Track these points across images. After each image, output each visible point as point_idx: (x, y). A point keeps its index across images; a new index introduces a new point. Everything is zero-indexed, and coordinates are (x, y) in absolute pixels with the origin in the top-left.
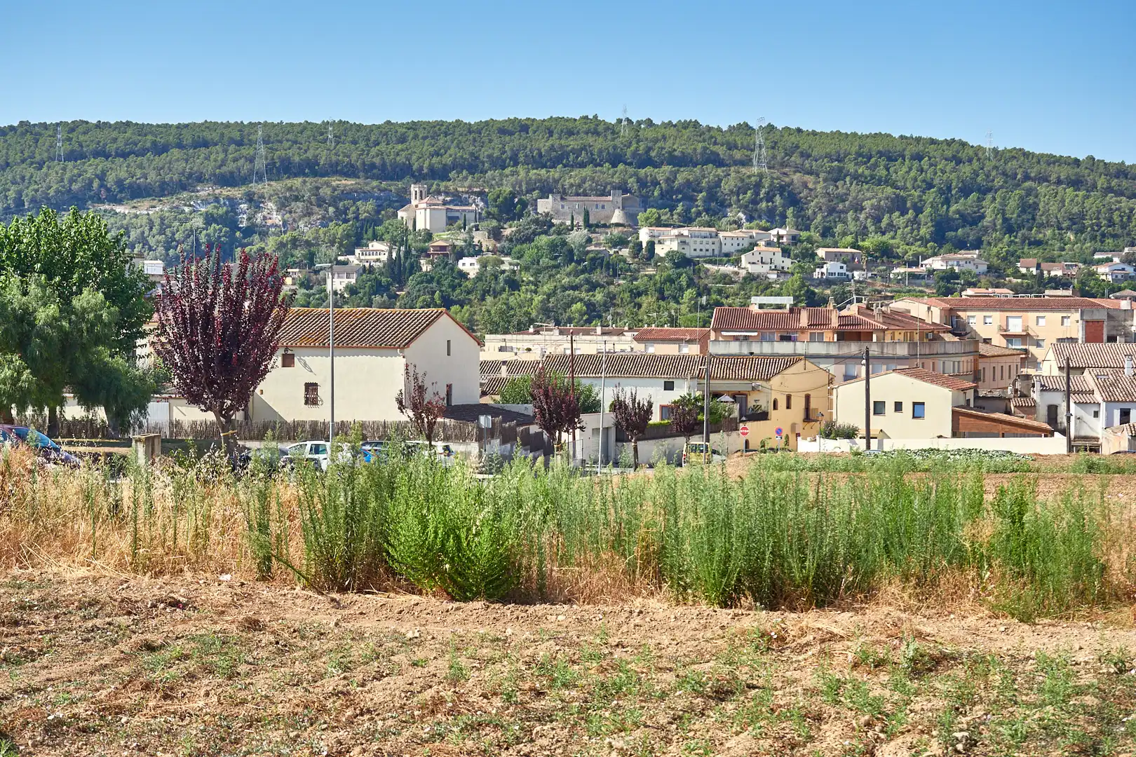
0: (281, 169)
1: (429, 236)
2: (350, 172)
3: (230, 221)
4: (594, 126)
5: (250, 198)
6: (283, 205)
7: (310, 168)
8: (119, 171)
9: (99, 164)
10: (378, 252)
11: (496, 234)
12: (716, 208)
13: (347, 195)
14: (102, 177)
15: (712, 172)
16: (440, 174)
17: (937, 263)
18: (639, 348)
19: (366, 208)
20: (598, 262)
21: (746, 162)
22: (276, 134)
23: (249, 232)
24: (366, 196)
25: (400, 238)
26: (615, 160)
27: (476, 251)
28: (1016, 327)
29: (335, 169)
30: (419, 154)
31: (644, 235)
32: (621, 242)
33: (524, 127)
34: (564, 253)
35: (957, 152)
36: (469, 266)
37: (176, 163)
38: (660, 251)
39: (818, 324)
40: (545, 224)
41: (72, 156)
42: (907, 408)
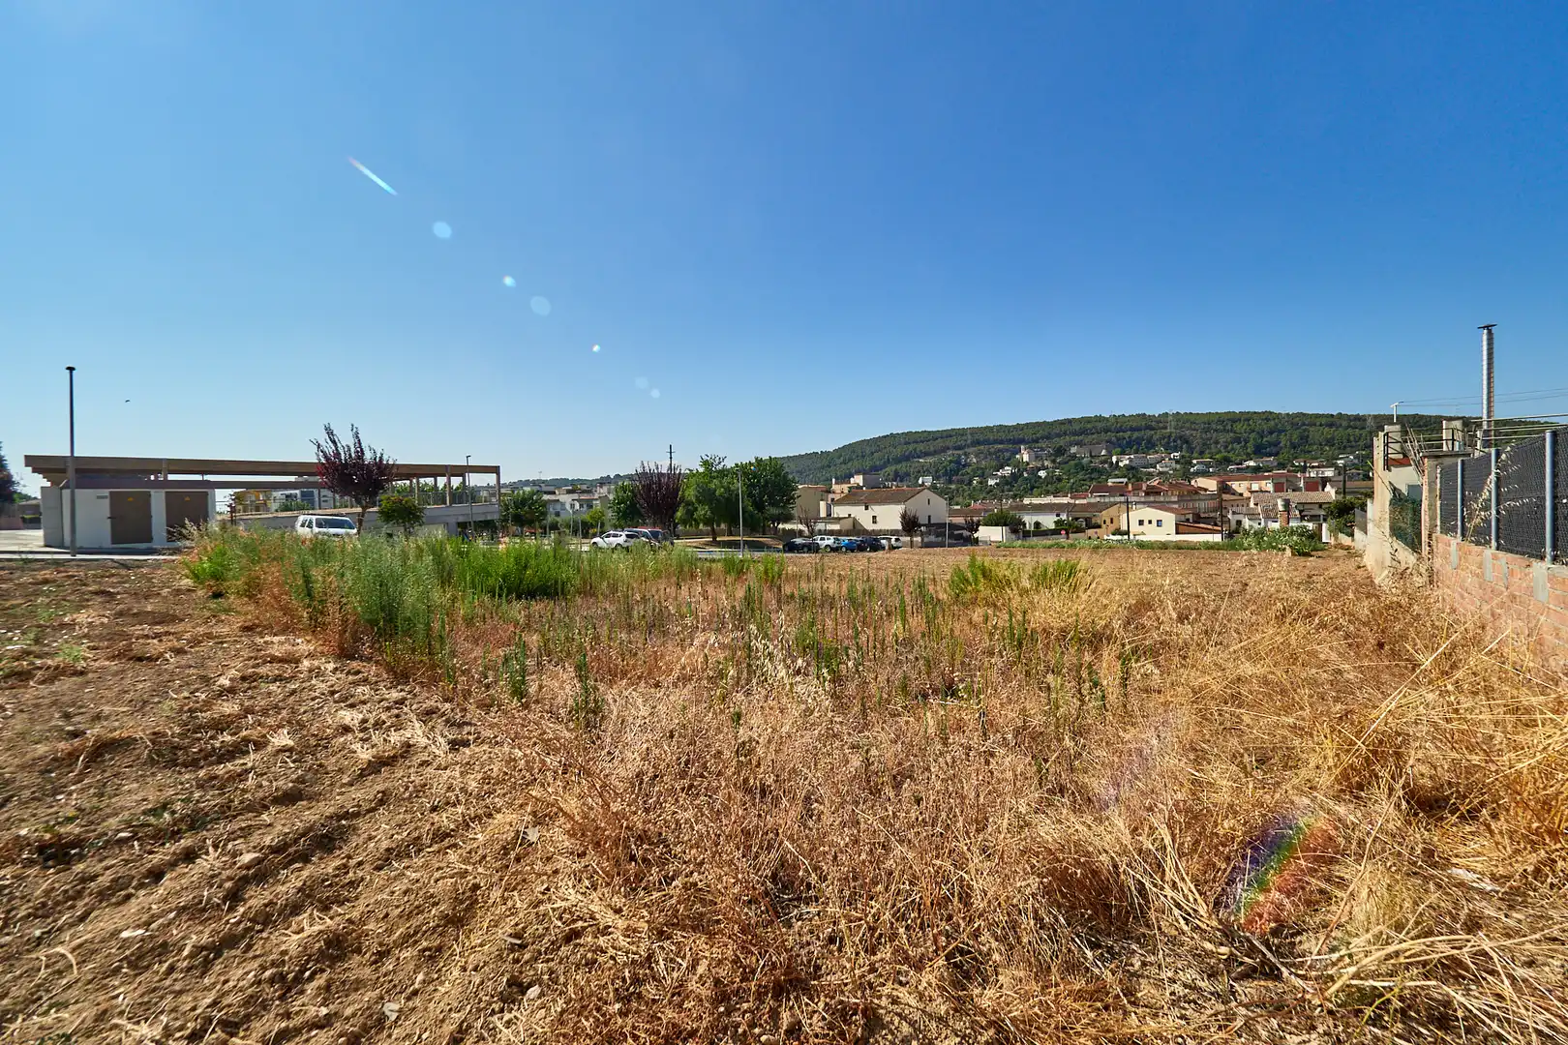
0: (978, 443)
1: (1028, 464)
2: (1002, 442)
3: (958, 462)
4: (1100, 419)
5: (965, 454)
6: (976, 456)
7: (987, 442)
8: (921, 447)
9: (915, 445)
10: (1008, 470)
11: (1054, 461)
12: (1151, 446)
13: (999, 450)
14: (915, 450)
15: (1150, 433)
16: (1037, 441)
17: (1252, 463)
18: (1072, 501)
19: (1007, 455)
20: (1094, 470)
21: (1166, 428)
22: (974, 431)
23: (964, 466)
24: (1007, 450)
25: (1018, 464)
26: (1107, 431)
27: (1044, 468)
28: (1255, 487)
29: (996, 442)
30: (1028, 435)
31: (1114, 459)
32: (1105, 462)
33: (1070, 421)
34: (1081, 467)
35: (1268, 416)
36: (1042, 474)
37: (940, 443)
38: (1121, 464)
39: (1137, 488)
40: (1073, 457)
41: (907, 443)
42: (1154, 523)
